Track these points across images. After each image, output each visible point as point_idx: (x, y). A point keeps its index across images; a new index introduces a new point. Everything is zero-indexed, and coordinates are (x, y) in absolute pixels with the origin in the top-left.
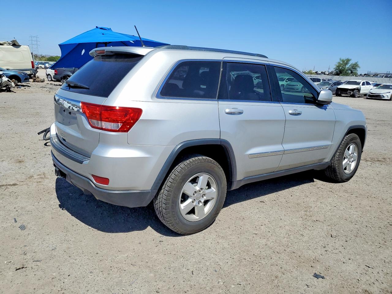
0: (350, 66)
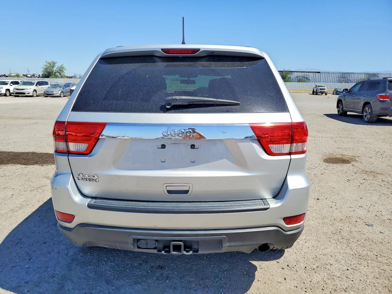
0: (57, 68)
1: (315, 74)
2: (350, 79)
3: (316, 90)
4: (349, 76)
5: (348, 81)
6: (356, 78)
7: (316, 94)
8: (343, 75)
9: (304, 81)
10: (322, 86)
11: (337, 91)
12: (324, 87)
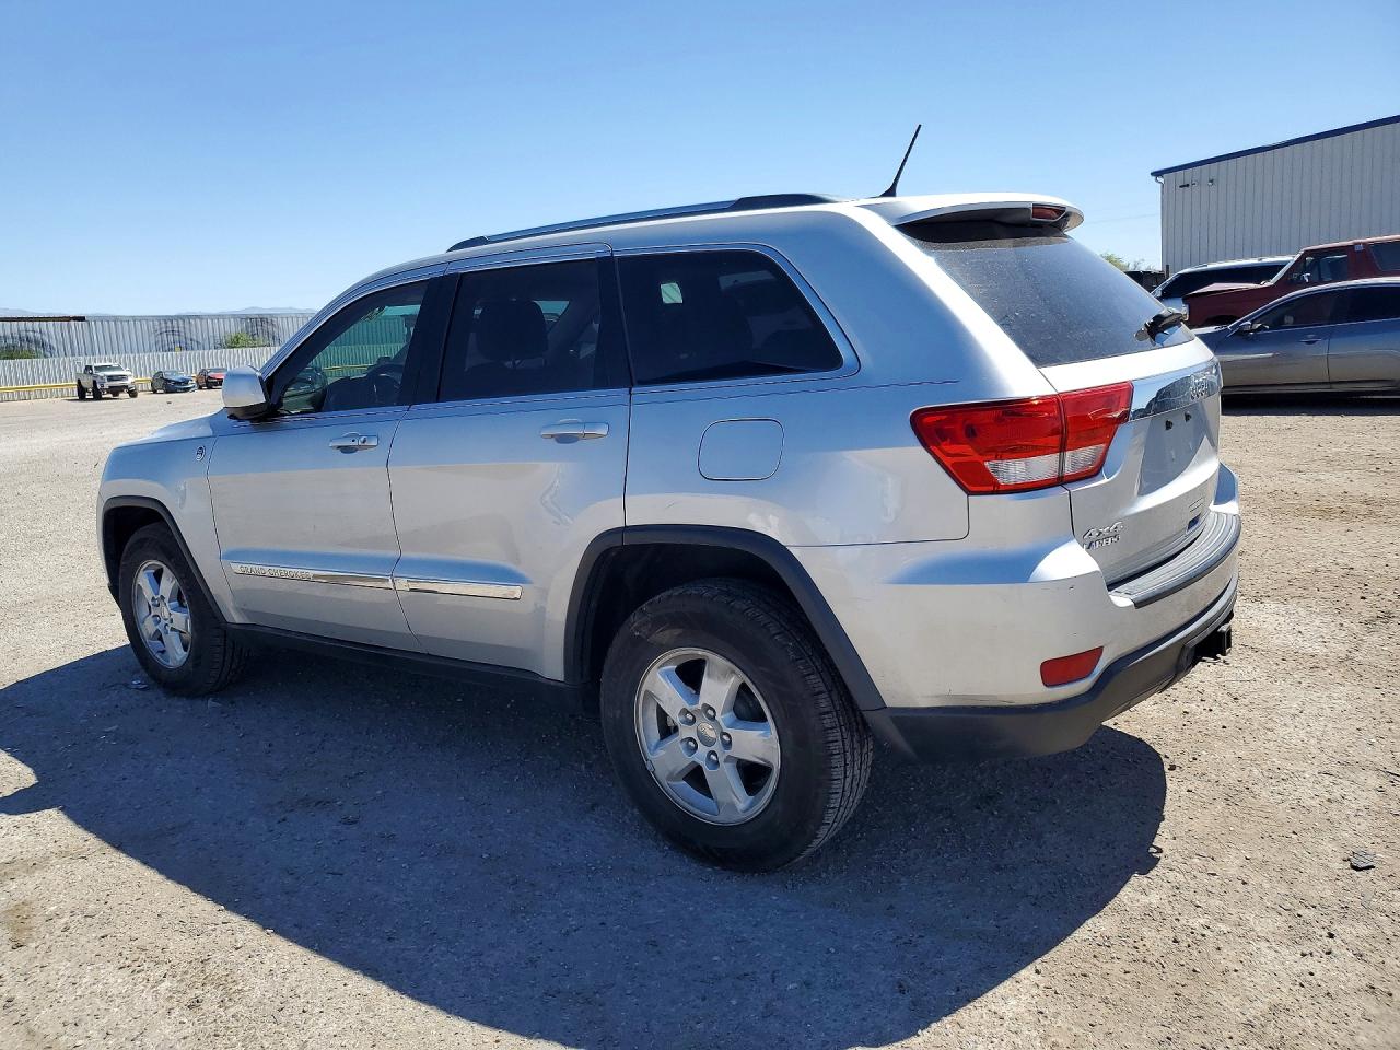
1: (69, 327)
2: (194, 337)
3: (95, 382)
4: (187, 326)
5: (189, 342)
6: (211, 333)
7: (97, 396)
8: (166, 323)
9: (30, 355)
10: (110, 368)
11: (167, 380)
12: (119, 368)
